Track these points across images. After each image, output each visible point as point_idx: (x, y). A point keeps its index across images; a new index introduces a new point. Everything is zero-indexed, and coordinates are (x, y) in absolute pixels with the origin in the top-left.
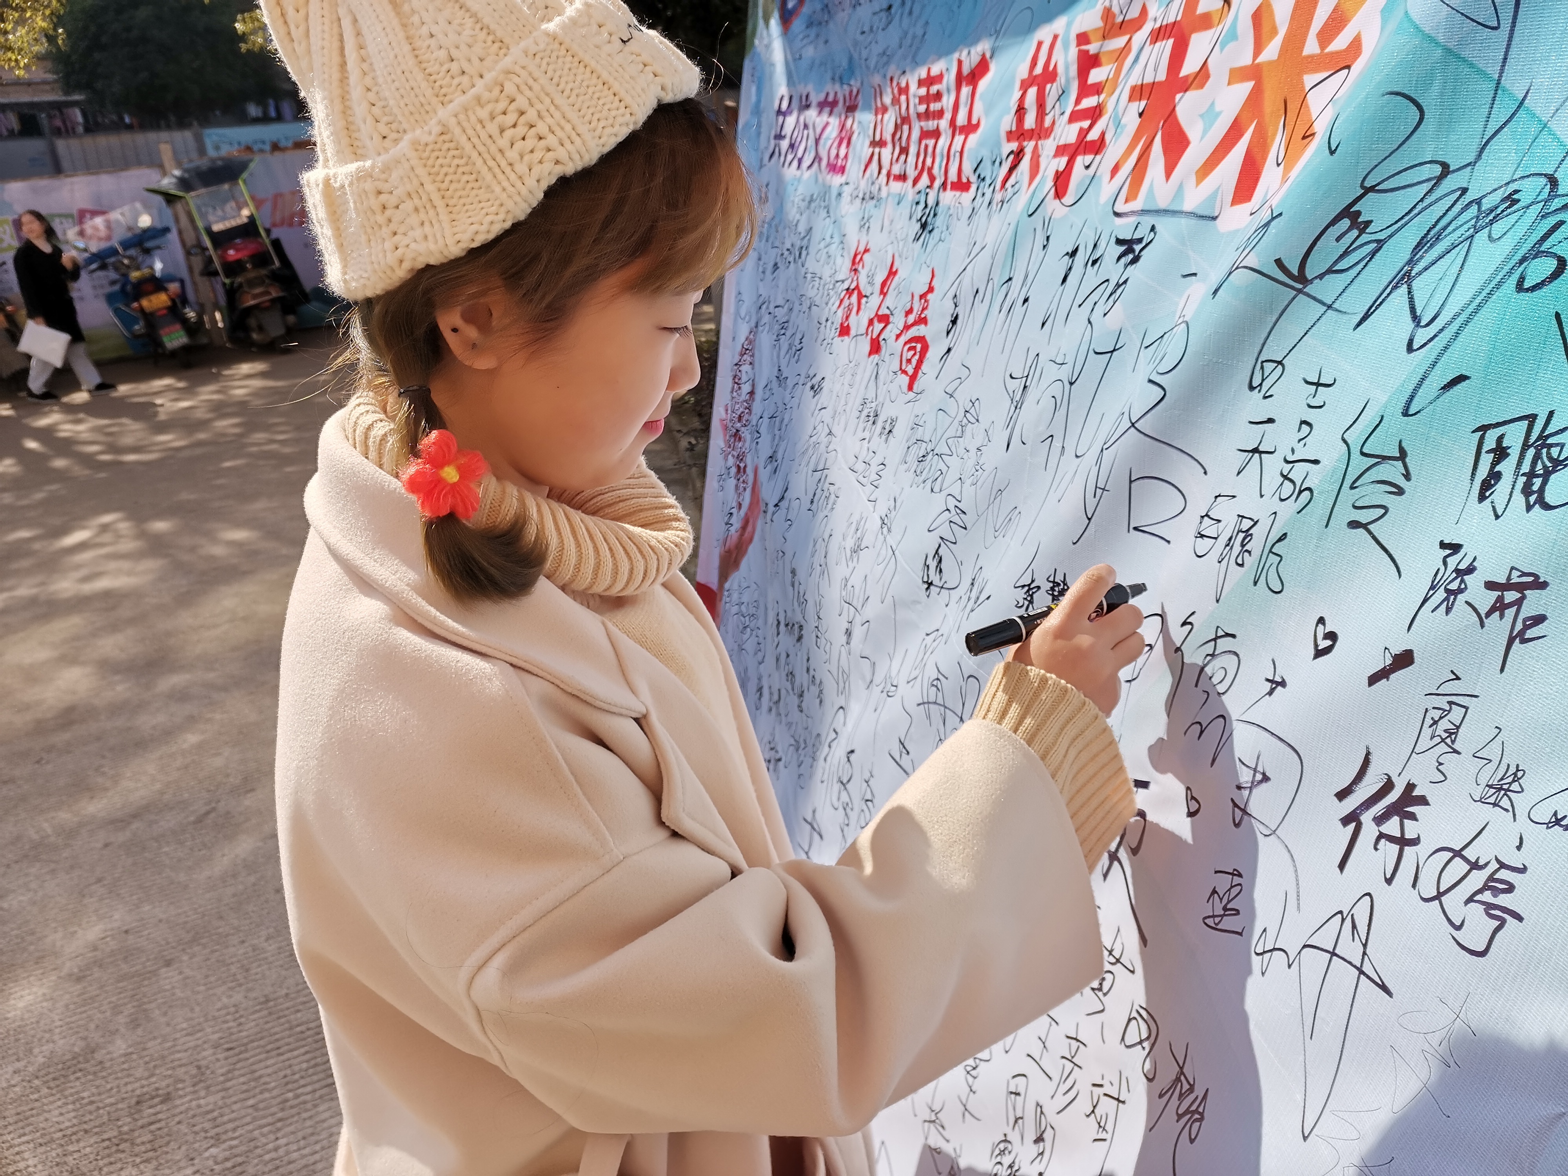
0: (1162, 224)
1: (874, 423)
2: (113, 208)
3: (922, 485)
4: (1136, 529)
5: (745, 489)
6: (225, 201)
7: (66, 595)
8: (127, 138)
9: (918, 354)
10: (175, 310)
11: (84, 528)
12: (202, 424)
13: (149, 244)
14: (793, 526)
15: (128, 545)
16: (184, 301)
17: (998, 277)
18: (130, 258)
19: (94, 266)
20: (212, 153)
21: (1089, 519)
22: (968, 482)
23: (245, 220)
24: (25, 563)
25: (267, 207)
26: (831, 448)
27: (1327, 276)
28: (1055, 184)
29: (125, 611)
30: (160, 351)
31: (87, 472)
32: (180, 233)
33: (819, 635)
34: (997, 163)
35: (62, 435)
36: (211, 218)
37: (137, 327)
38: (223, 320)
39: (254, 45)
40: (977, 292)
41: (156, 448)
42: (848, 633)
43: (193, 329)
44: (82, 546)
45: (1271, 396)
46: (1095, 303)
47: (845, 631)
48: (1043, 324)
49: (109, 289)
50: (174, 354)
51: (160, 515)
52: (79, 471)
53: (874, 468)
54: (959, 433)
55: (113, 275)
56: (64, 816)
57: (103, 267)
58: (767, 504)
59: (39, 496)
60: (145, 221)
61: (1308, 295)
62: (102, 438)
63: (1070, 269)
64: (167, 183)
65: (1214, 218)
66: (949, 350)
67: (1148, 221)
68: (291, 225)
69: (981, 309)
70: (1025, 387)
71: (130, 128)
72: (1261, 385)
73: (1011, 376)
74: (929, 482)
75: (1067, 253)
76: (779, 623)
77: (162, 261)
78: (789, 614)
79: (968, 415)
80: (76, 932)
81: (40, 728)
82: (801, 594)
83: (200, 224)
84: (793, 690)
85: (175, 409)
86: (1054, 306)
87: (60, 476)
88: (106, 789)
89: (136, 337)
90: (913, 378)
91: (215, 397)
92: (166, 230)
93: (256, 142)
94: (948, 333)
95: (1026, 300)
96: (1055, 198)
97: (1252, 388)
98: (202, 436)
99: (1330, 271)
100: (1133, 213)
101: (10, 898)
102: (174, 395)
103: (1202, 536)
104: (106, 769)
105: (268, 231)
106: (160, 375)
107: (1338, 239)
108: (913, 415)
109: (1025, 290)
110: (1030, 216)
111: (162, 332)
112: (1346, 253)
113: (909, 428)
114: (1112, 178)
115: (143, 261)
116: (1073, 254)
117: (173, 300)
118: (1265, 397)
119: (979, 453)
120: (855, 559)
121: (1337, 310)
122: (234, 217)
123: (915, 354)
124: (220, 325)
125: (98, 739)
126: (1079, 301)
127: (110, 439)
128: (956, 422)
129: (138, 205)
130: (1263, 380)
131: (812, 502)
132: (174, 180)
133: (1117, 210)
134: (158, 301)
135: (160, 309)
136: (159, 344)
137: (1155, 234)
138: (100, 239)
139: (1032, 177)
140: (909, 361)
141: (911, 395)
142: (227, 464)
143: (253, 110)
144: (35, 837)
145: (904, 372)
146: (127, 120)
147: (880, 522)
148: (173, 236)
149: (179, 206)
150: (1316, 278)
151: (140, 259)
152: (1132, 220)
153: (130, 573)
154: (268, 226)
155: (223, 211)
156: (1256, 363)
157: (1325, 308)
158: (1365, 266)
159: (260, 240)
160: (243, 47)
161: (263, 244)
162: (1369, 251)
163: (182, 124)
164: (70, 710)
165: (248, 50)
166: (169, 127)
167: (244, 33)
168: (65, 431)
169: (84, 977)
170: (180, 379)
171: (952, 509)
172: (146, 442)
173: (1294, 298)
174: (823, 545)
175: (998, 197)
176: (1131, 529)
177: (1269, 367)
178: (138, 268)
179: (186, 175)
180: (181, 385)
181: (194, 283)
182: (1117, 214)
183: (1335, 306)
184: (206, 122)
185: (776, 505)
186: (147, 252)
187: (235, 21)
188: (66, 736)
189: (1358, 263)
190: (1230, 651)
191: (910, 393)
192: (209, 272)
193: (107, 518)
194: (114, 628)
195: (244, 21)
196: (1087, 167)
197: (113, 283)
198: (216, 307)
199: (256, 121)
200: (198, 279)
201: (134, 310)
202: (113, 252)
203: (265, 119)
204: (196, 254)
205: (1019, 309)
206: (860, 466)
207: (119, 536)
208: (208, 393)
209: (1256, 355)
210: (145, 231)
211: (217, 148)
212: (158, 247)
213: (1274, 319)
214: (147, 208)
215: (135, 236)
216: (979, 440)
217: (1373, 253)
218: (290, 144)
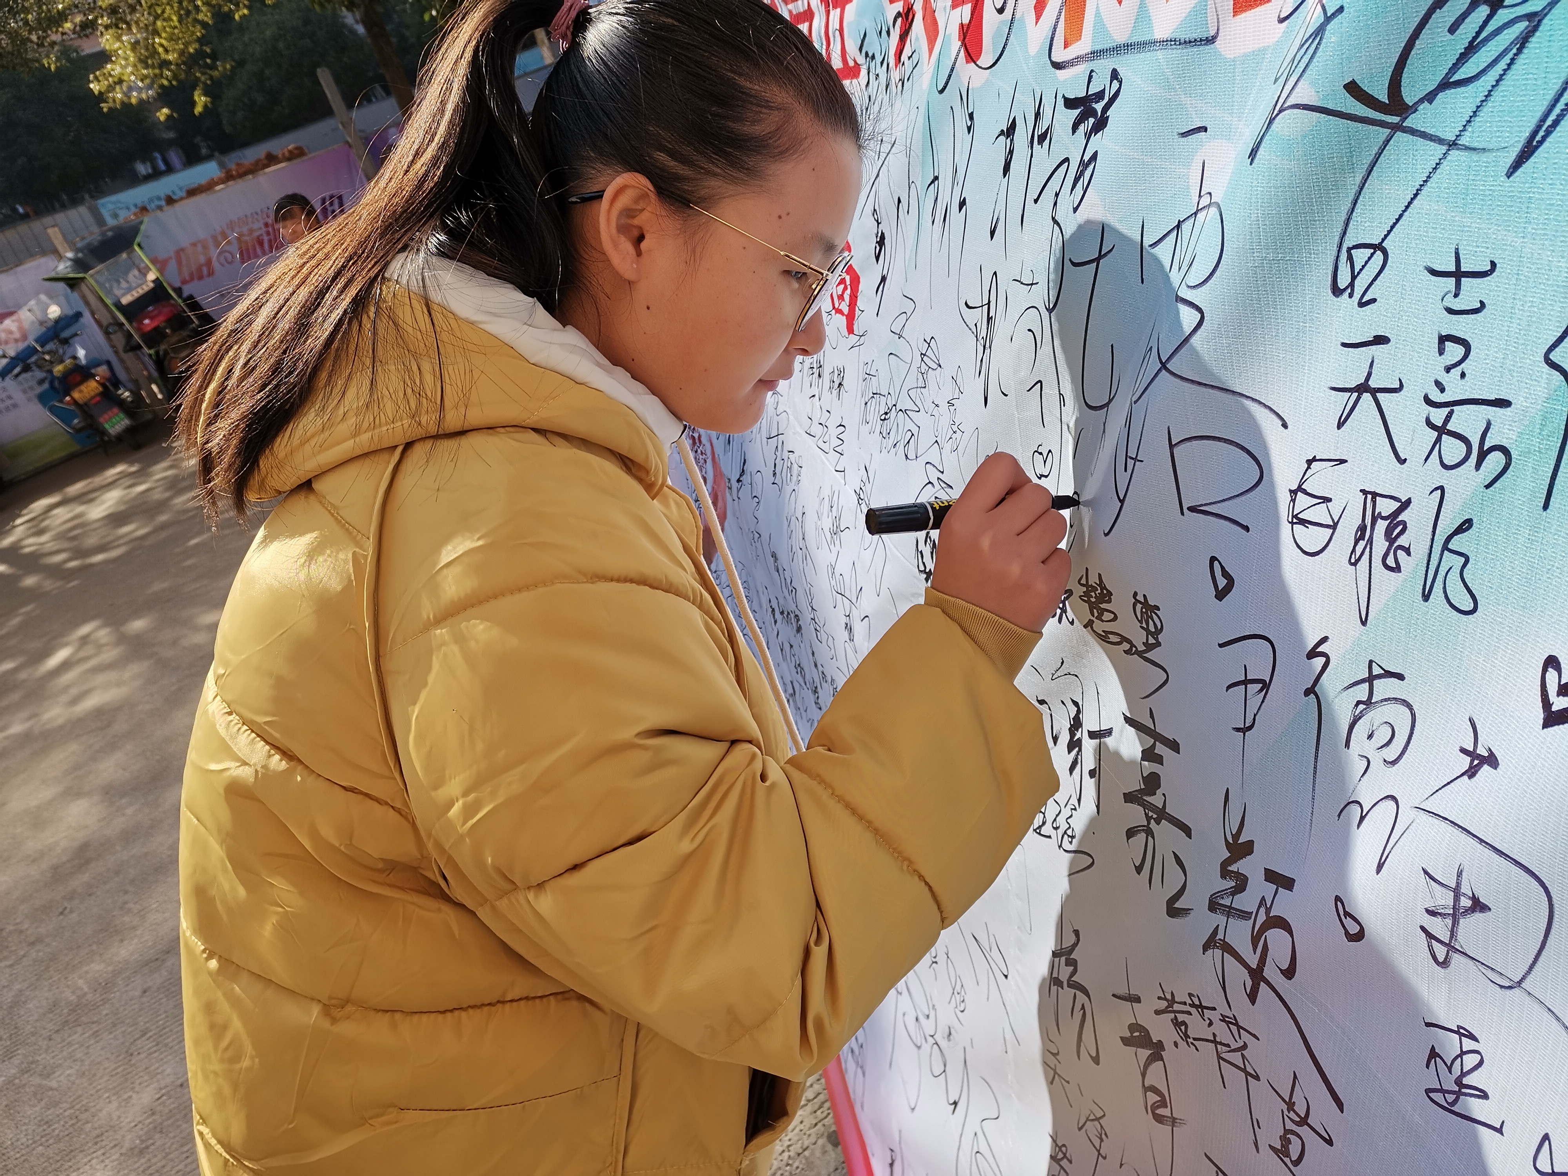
0: (1126, 65)
1: (820, 376)
2: (20, 307)
3: (893, 450)
4: (1192, 509)
5: (705, 461)
6: (127, 272)
7: (60, 721)
8: (23, 228)
9: (849, 287)
10: (108, 395)
11: (66, 645)
12: (162, 505)
13: (65, 334)
14: (762, 503)
15: (109, 655)
16: (116, 382)
17: (922, 179)
18: (48, 353)
19: (17, 370)
20: (111, 222)
21: (1122, 502)
22: (948, 447)
23: (152, 285)
24: (15, 696)
25: (172, 266)
26: (780, 409)
27: (1441, 96)
28: (964, 44)
29: (120, 726)
30: (106, 438)
31: (59, 583)
32: (93, 314)
33: (818, 628)
34: (884, 33)
35: (27, 550)
36: (118, 292)
37: (76, 421)
38: (161, 392)
39: (114, 101)
40: (899, 201)
41: (121, 541)
42: (849, 628)
43: (129, 409)
44: (65, 666)
45: (1374, 301)
46: (1057, 195)
47: (844, 626)
48: (992, 233)
49: (39, 390)
50: (119, 438)
51: (136, 614)
52: (49, 585)
53: (834, 431)
54: (921, 383)
55: (39, 374)
56: (97, 968)
57: (26, 369)
58: (729, 480)
59: (16, 621)
60: (54, 311)
61: (1413, 132)
62: (66, 545)
63: (1011, 152)
64: (63, 268)
65: (1210, 40)
66: (884, 279)
67: (1103, 67)
68: (201, 278)
69: (909, 222)
70: (989, 319)
71: (25, 217)
72: (1352, 285)
73: (966, 303)
74: (900, 446)
75: (1002, 132)
76: (773, 610)
77: (84, 348)
78: (781, 601)
79: (925, 358)
80: (130, 1097)
81: (58, 875)
82: (789, 581)
83: (109, 302)
84: (806, 684)
85: (133, 495)
86: (1001, 206)
87: (33, 595)
88: (134, 928)
89: (78, 431)
90: (851, 318)
91: (170, 473)
92: (78, 315)
93: (151, 200)
94: (877, 258)
95: (962, 204)
96: (967, 62)
97: (1337, 291)
98: (163, 518)
99: (1445, 85)
100: (1079, 59)
101: (57, 1073)
102: (128, 482)
103: (1303, 522)
104: (131, 905)
105: (179, 291)
106: (113, 465)
107: (1452, 29)
108: (861, 365)
109: (957, 191)
110: (941, 92)
111: (101, 420)
112: (1471, 49)
113: (861, 380)
114: (1038, 18)
115: (64, 353)
116: (1010, 131)
117: (103, 385)
118: (1362, 304)
119: (952, 408)
120: (837, 543)
121: (1467, 148)
122: (139, 286)
123: (845, 289)
124: (160, 396)
125: (117, 873)
126: (1033, 194)
127: (75, 543)
128: (914, 368)
129: (43, 297)
130: (1354, 277)
131: (775, 474)
132: (69, 263)
133: (1056, 58)
134: (89, 390)
135: (93, 398)
136: (104, 432)
137: (1121, 83)
138: (16, 341)
139: (932, 41)
140: (841, 297)
141: (853, 339)
142: (193, 542)
143: (142, 169)
144: (73, 998)
145: (839, 311)
146: (21, 210)
147: (855, 498)
148: (87, 318)
149: (83, 287)
150: (1421, 101)
151: (61, 351)
152: (1082, 69)
153: (118, 684)
154: (177, 284)
155: (128, 282)
156: (1339, 251)
157: (1444, 148)
158: (1509, 65)
159: (173, 302)
160: (105, 107)
161: (176, 305)
162: (1513, 36)
163: (75, 202)
164: (84, 847)
165: (110, 109)
166: (64, 207)
167: (100, 92)
168: (30, 545)
169: (147, 1147)
170: (132, 463)
171: (935, 482)
172: (110, 538)
173: (1387, 142)
174: (799, 525)
175: (895, 75)
176: (1185, 510)
177: (1360, 256)
178: (62, 361)
179: (80, 255)
180: (133, 469)
181: (122, 361)
182: (1057, 66)
183: (1464, 141)
184: (99, 192)
185: (739, 481)
186: (66, 342)
187: (89, 82)
188: (85, 877)
189: (1495, 61)
190: (1395, 699)
191: (851, 335)
192: (132, 347)
193: (85, 630)
194: (112, 746)
195: (96, 78)
196: (1001, 11)
197: (41, 382)
198: (151, 380)
199: (148, 178)
200: (125, 356)
201: (68, 403)
202: (31, 351)
203: (156, 174)
204: (115, 332)
205: (955, 215)
206: (817, 430)
207: (100, 647)
208: (161, 471)
209: (1337, 239)
210: (57, 321)
211: (115, 216)
212: (76, 335)
213: (1359, 179)
214: (53, 297)
215: (48, 329)
216: (948, 392)
217: (1523, 41)
218: (184, 194)
